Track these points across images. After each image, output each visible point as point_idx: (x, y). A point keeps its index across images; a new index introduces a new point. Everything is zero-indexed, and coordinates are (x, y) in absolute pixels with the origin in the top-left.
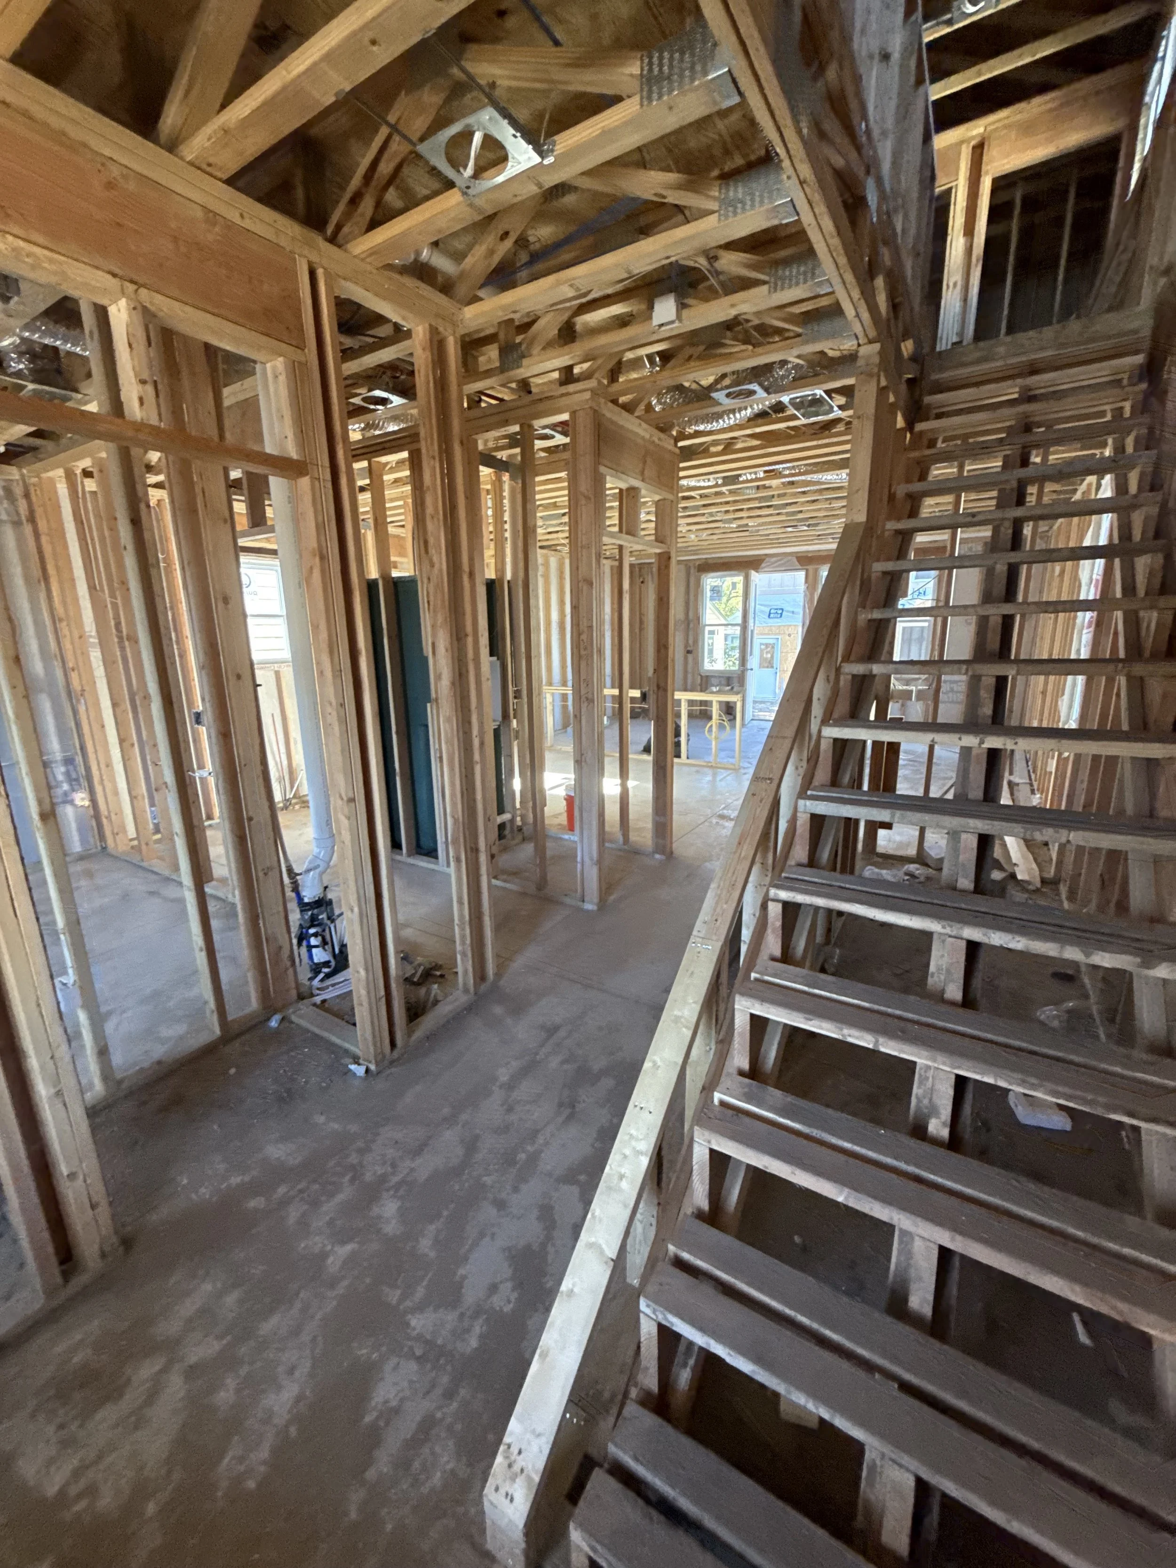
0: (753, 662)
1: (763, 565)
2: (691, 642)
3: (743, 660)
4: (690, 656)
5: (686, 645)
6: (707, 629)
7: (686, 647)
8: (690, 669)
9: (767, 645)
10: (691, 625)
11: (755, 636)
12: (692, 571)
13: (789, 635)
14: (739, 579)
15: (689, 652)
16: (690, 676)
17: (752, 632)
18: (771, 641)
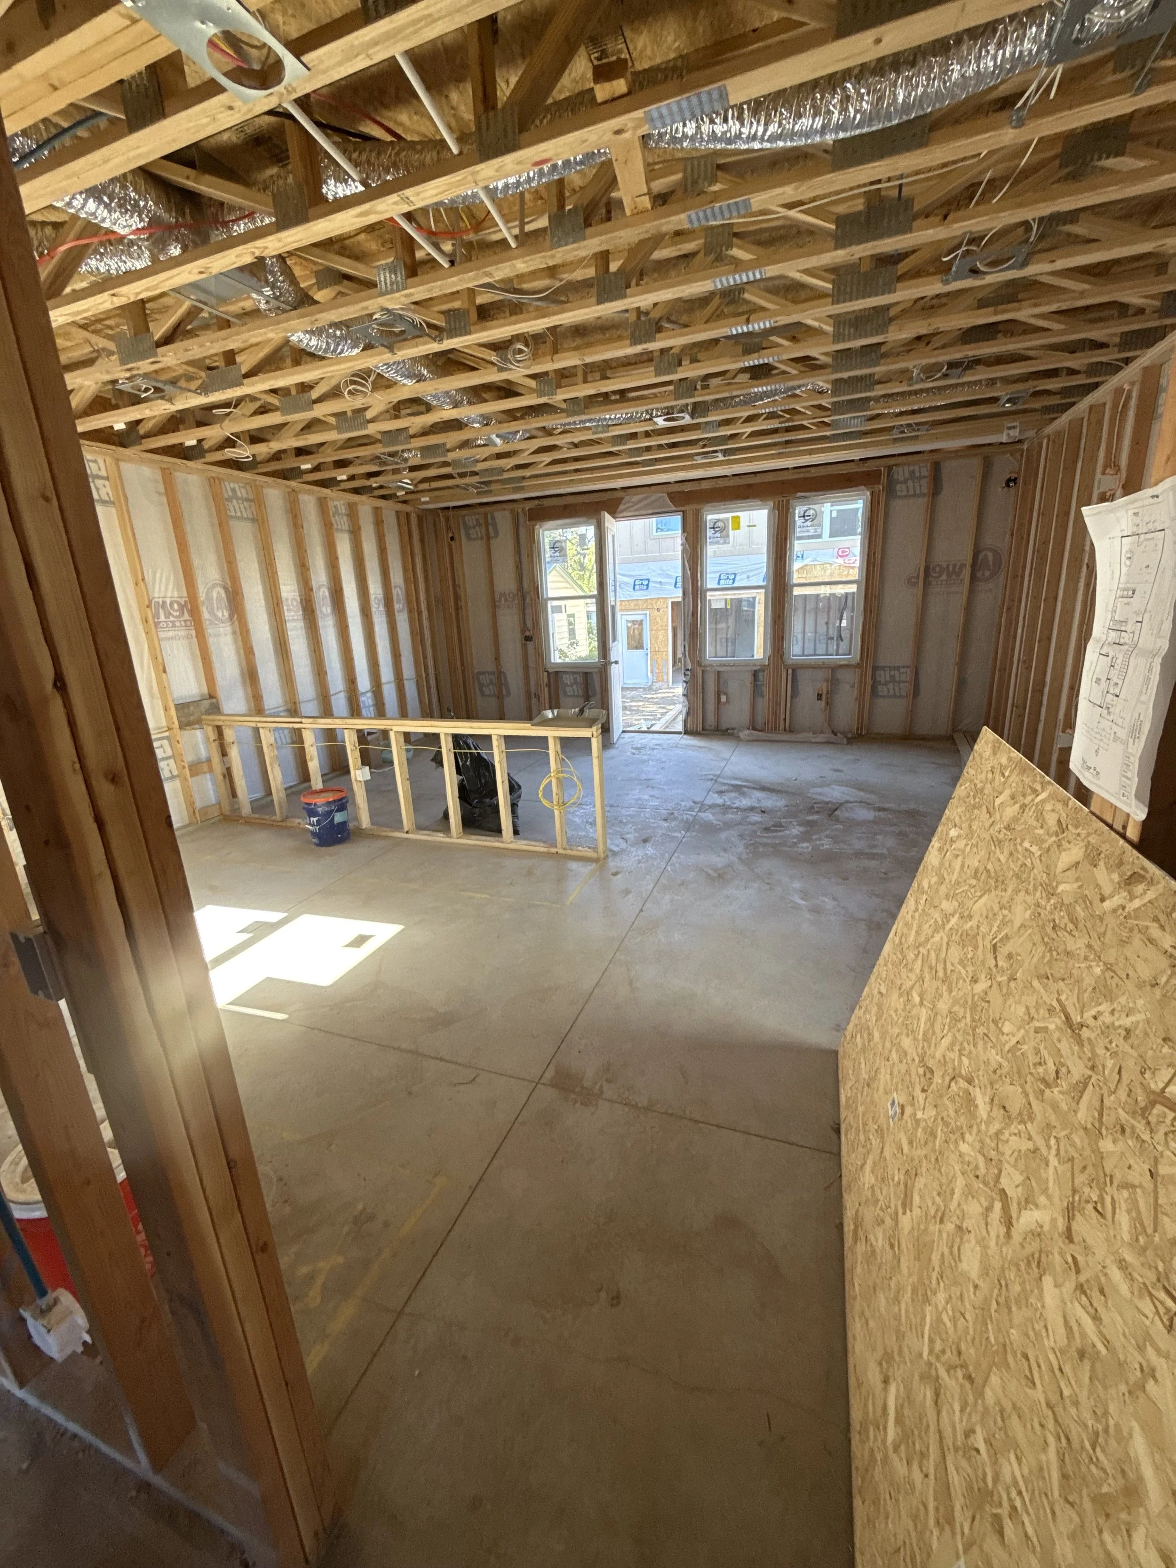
0: (619, 649)
1: (621, 507)
2: (529, 624)
3: (604, 648)
4: (530, 645)
5: (524, 628)
6: (550, 604)
7: (523, 631)
8: (532, 664)
9: (633, 622)
10: (528, 600)
11: (618, 614)
12: (522, 520)
13: (658, 610)
14: (590, 531)
15: (528, 639)
16: (532, 673)
17: (613, 607)
18: (638, 618)
